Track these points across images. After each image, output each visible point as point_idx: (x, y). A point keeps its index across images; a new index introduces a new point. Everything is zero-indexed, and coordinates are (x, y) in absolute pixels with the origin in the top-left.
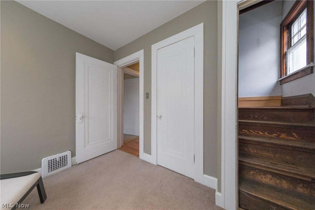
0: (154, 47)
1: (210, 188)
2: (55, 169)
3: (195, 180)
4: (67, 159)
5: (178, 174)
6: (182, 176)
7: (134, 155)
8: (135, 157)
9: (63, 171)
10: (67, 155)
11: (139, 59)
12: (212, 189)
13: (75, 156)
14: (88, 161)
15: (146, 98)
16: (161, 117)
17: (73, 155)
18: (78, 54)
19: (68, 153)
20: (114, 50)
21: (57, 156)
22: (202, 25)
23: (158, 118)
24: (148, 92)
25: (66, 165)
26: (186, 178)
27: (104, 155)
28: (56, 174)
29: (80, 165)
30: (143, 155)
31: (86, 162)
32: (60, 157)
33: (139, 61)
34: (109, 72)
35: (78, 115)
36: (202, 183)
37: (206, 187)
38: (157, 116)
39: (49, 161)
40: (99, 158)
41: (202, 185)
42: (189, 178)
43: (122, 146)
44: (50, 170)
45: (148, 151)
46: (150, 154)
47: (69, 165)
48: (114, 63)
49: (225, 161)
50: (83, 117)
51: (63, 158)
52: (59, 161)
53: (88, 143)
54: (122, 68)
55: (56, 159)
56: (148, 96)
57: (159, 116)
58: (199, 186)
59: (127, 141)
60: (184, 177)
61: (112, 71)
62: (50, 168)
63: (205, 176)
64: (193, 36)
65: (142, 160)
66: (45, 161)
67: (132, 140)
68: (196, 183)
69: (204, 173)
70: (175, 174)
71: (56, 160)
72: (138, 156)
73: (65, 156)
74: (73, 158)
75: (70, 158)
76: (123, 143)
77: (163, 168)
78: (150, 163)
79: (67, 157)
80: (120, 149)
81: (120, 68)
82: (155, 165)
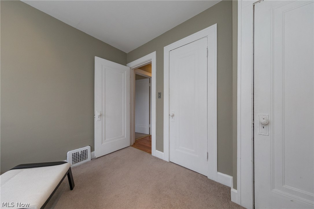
0: (167, 49)
1: (224, 185)
2: (78, 161)
3: (209, 177)
4: (87, 153)
5: (191, 171)
6: (195, 173)
7: (146, 152)
8: (148, 154)
9: (84, 164)
10: (87, 150)
11: (152, 61)
12: (226, 186)
13: (94, 150)
14: (105, 156)
15: (158, 98)
16: (173, 116)
17: (92, 149)
18: (96, 58)
19: (88, 148)
20: (127, 52)
21: (79, 150)
22: (215, 26)
23: (170, 116)
24: (160, 92)
25: (86, 158)
26: (199, 175)
27: (119, 151)
28: (79, 166)
29: (98, 159)
30: (155, 152)
31: (103, 157)
32: (82, 151)
33: (151, 62)
34: (123, 74)
35: (97, 114)
36: (216, 181)
37: (219, 184)
38: (169, 115)
39: (73, 154)
40: (114, 154)
41: (216, 182)
42: (202, 175)
43: (134, 144)
44: (74, 162)
45: (160, 148)
46: (162, 151)
47: (89, 159)
48: (127, 64)
49: (241, 159)
50: (101, 115)
51: (84, 152)
52: (80, 155)
53: (105, 139)
54: (134, 70)
55: (78, 152)
56: (160, 95)
57: (171, 114)
58: (212, 183)
59: (138, 139)
60: (197, 174)
61: (125, 72)
62: (74, 161)
63: (219, 173)
64: (206, 37)
65: (154, 157)
66: (70, 154)
67: (143, 138)
68: (210, 180)
69: (218, 171)
70: (188, 171)
71: (79, 154)
72: (150, 153)
73: (85, 150)
74: (93, 152)
75: (90, 152)
76: (135, 140)
77: (175, 165)
78: (162, 160)
79: (87, 151)
80: (132, 146)
81: (132, 69)
82: (167, 162)
